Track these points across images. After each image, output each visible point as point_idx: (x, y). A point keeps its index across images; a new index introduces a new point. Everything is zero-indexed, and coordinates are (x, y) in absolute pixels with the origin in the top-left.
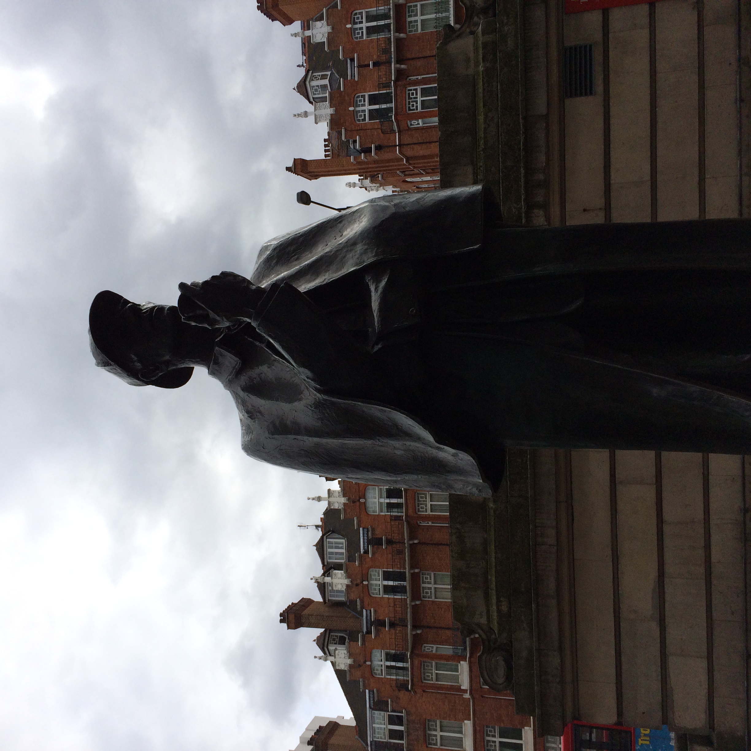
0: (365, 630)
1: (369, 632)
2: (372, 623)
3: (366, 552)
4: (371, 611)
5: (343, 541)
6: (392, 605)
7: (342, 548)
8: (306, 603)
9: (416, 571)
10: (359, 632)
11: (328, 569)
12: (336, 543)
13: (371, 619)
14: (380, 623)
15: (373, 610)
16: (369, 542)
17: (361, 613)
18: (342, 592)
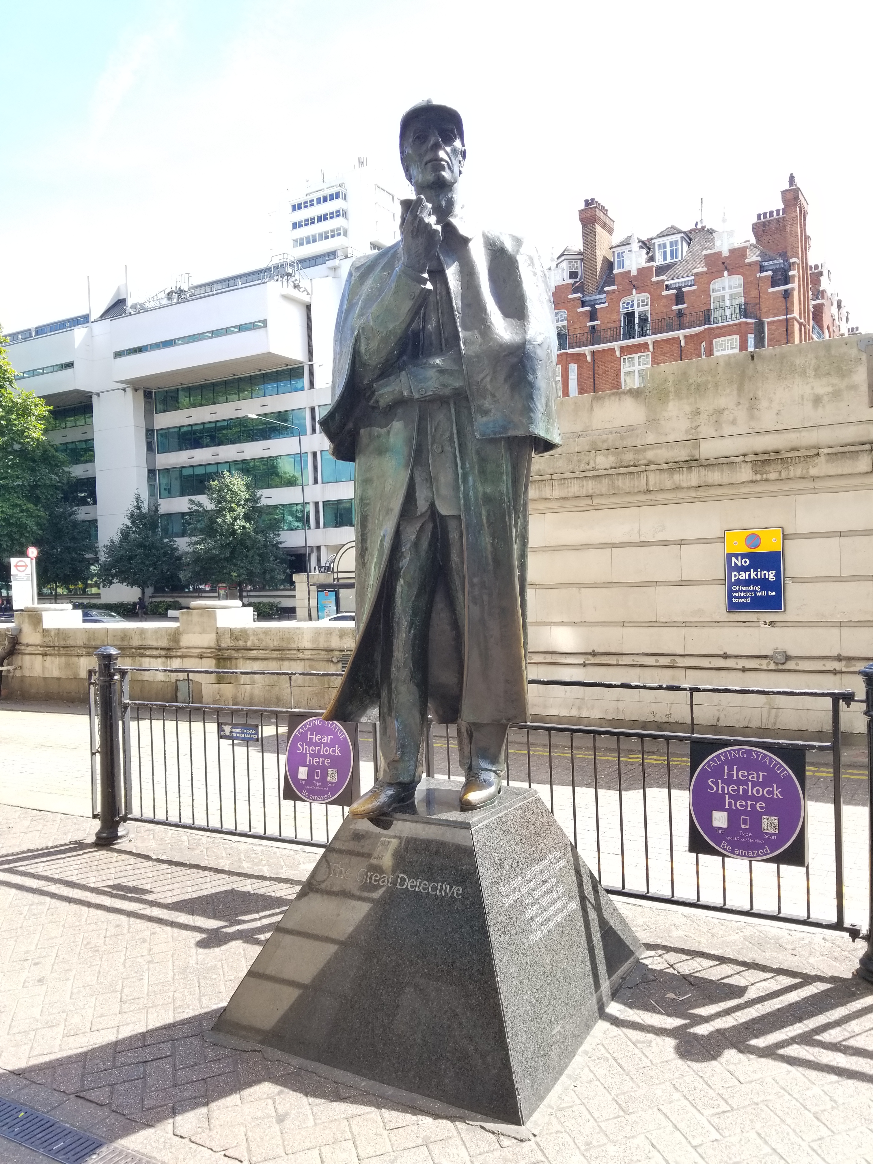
0: (585, 299)
1: (583, 304)
2: (592, 306)
3: (668, 287)
4: (605, 302)
6: (613, 325)
7: (672, 258)
8: (609, 225)
9: (651, 348)
10: (582, 293)
11: (646, 245)
12: (676, 250)
13: (597, 304)
14: (593, 315)
15: (606, 305)
16: (679, 289)
17: (602, 292)
18: (623, 267)
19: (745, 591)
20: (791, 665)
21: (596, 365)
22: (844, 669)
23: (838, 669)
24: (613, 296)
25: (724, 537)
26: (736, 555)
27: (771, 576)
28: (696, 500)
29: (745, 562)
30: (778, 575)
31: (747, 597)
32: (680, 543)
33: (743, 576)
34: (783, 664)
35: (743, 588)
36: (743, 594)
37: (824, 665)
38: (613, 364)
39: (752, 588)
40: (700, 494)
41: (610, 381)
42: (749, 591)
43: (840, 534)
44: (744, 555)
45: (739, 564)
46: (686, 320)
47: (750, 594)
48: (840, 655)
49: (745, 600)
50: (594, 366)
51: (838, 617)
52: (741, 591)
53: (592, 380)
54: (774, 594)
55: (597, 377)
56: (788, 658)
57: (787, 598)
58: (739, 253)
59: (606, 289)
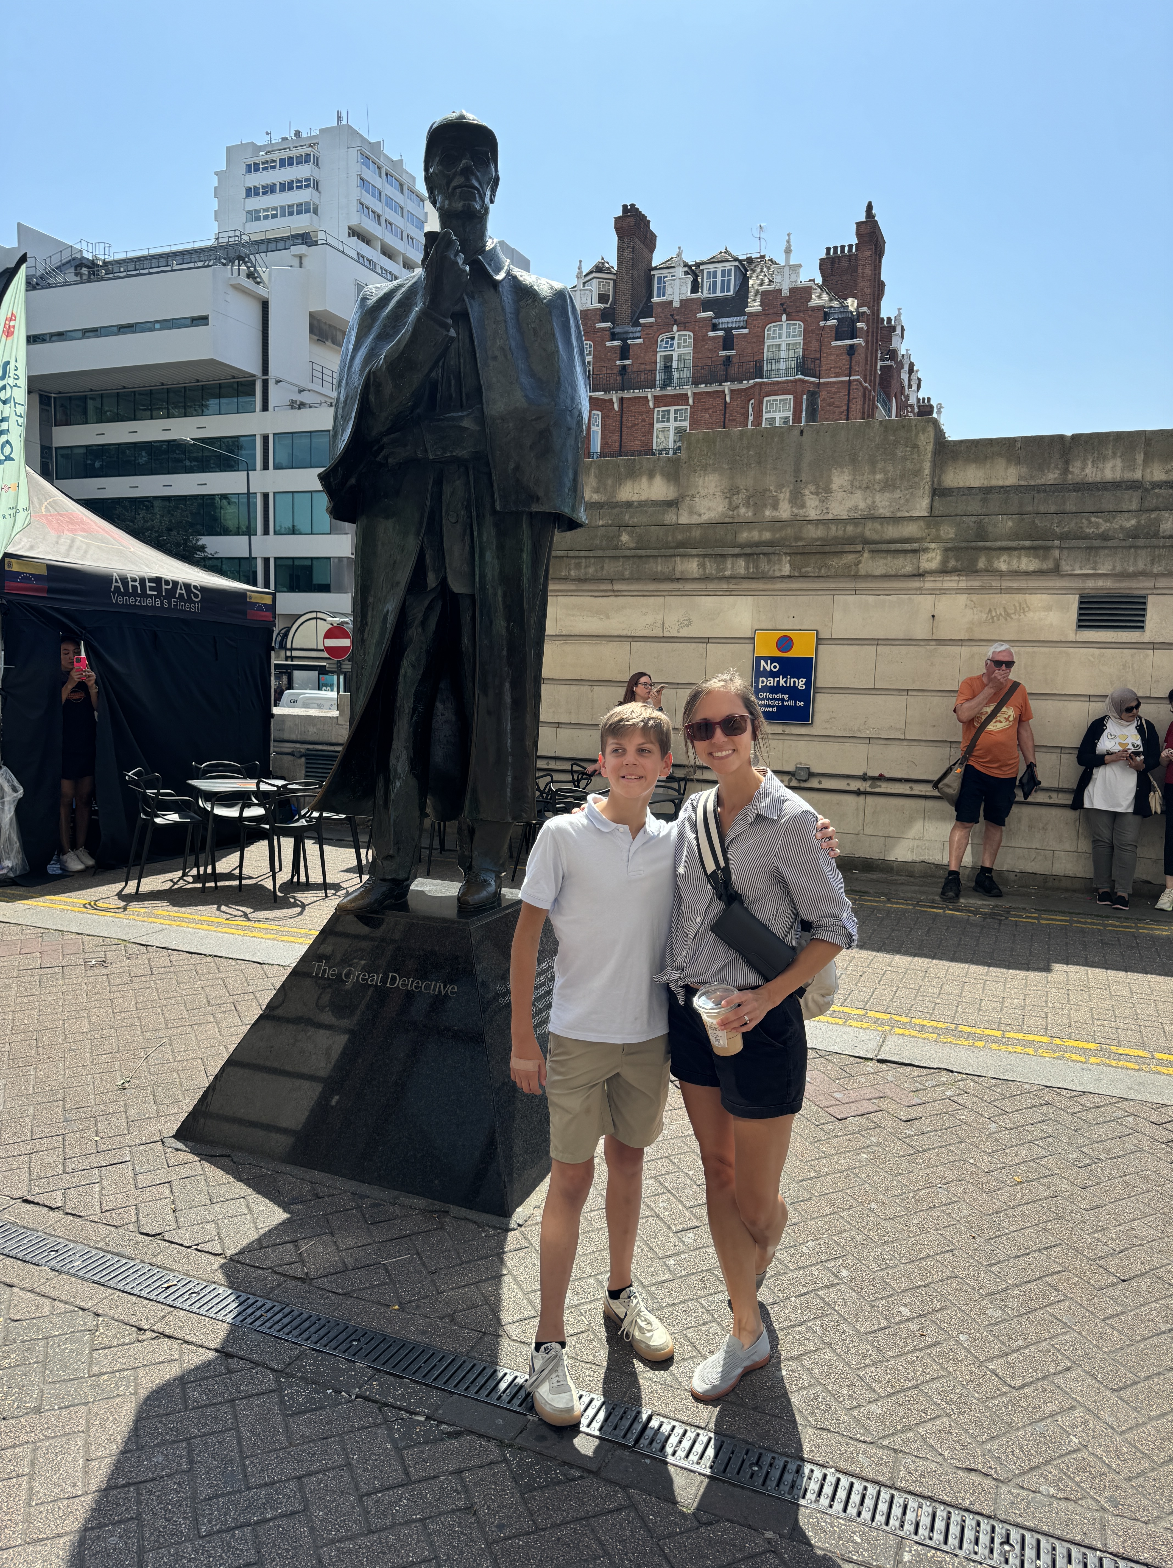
0: (617, 330)
1: (613, 337)
2: (624, 340)
3: (715, 327)
4: (640, 338)
5: (732, 292)
6: (648, 367)
7: (722, 291)
8: (649, 241)
9: (691, 401)
10: (613, 322)
11: (694, 271)
12: (729, 281)
13: (630, 339)
14: (624, 352)
15: (640, 341)
16: (728, 331)
17: (636, 324)
18: (664, 296)
19: (772, 699)
20: (814, 783)
21: (624, 415)
22: (869, 790)
23: (862, 789)
24: (649, 331)
25: (754, 638)
26: (766, 659)
27: (801, 684)
28: (728, 593)
29: (775, 667)
30: (808, 684)
31: (773, 706)
32: (707, 640)
33: (771, 682)
34: (805, 781)
35: (771, 696)
36: (770, 703)
37: (848, 784)
38: (644, 416)
39: (779, 696)
40: (732, 587)
41: (639, 437)
42: (776, 700)
43: (878, 642)
44: (774, 660)
45: (768, 669)
46: (734, 370)
47: (776, 703)
48: (865, 774)
49: (771, 709)
50: (622, 417)
51: (868, 734)
52: (768, 699)
53: (618, 434)
54: (802, 704)
55: (625, 430)
56: (811, 775)
57: (816, 709)
58: (801, 294)
59: (642, 321)
